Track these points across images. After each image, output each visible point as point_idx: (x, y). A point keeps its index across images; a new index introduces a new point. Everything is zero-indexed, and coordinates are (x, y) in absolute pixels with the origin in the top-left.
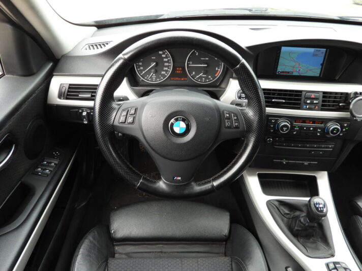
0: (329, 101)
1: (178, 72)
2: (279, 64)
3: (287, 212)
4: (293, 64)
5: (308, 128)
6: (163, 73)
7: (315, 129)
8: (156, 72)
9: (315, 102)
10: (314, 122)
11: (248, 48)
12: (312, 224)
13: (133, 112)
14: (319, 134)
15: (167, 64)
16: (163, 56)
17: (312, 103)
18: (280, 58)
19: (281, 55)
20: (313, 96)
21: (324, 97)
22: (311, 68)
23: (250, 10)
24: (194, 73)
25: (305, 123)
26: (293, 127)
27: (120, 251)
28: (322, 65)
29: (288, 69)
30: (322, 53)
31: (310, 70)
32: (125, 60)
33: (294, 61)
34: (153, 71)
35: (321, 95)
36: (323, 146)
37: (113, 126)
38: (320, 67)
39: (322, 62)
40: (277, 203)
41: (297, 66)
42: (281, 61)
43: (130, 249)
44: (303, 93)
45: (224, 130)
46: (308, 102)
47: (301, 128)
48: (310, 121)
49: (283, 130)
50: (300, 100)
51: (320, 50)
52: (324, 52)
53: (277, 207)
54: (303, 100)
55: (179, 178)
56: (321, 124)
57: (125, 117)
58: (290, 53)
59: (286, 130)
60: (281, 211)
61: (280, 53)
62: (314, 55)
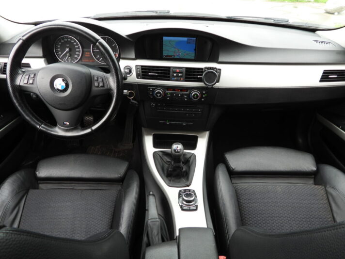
0: (191, 75)
1: (87, 56)
2: (163, 50)
3: (169, 160)
4: (173, 49)
5: (177, 95)
6: (76, 56)
7: (182, 95)
8: (70, 55)
9: (180, 75)
10: (181, 90)
11: (128, 36)
12: (177, 164)
13: (32, 76)
14: (186, 99)
15: (78, 50)
16: (75, 44)
17: (177, 76)
18: (164, 45)
19: (164, 43)
20: (178, 70)
21: (186, 71)
22: (187, 52)
23: (156, 12)
24: (98, 56)
25: (175, 91)
26: (166, 94)
27: (43, 188)
28: (195, 50)
29: (170, 54)
30: (194, 41)
31: (187, 54)
32: (23, 40)
33: (175, 48)
34: (68, 54)
35: (184, 70)
36: (194, 110)
37: (20, 86)
38: (194, 52)
39: (194, 48)
40: (161, 154)
41: (177, 51)
42: (164, 48)
43: (50, 186)
44: (171, 69)
45: (94, 89)
46: (175, 75)
47: (172, 94)
48: (178, 89)
49: (157, 96)
50: (169, 74)
51: (191, 39)
52: (195, 40)
53: (160, 157)
54: (171, 74)
55: (68, 124)
56: (187, 91)
57: (27, 80)
58: (170, 41)
59: (160, 96)
60: (164, 159)
61: (162, 41)
62: (188, 42)
